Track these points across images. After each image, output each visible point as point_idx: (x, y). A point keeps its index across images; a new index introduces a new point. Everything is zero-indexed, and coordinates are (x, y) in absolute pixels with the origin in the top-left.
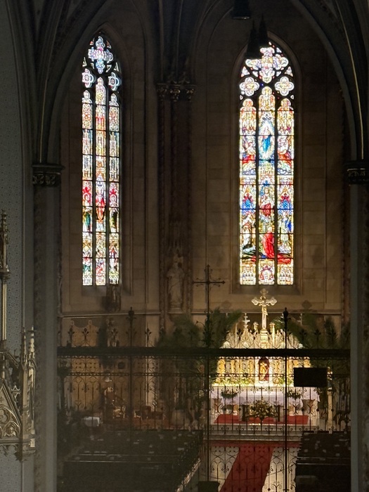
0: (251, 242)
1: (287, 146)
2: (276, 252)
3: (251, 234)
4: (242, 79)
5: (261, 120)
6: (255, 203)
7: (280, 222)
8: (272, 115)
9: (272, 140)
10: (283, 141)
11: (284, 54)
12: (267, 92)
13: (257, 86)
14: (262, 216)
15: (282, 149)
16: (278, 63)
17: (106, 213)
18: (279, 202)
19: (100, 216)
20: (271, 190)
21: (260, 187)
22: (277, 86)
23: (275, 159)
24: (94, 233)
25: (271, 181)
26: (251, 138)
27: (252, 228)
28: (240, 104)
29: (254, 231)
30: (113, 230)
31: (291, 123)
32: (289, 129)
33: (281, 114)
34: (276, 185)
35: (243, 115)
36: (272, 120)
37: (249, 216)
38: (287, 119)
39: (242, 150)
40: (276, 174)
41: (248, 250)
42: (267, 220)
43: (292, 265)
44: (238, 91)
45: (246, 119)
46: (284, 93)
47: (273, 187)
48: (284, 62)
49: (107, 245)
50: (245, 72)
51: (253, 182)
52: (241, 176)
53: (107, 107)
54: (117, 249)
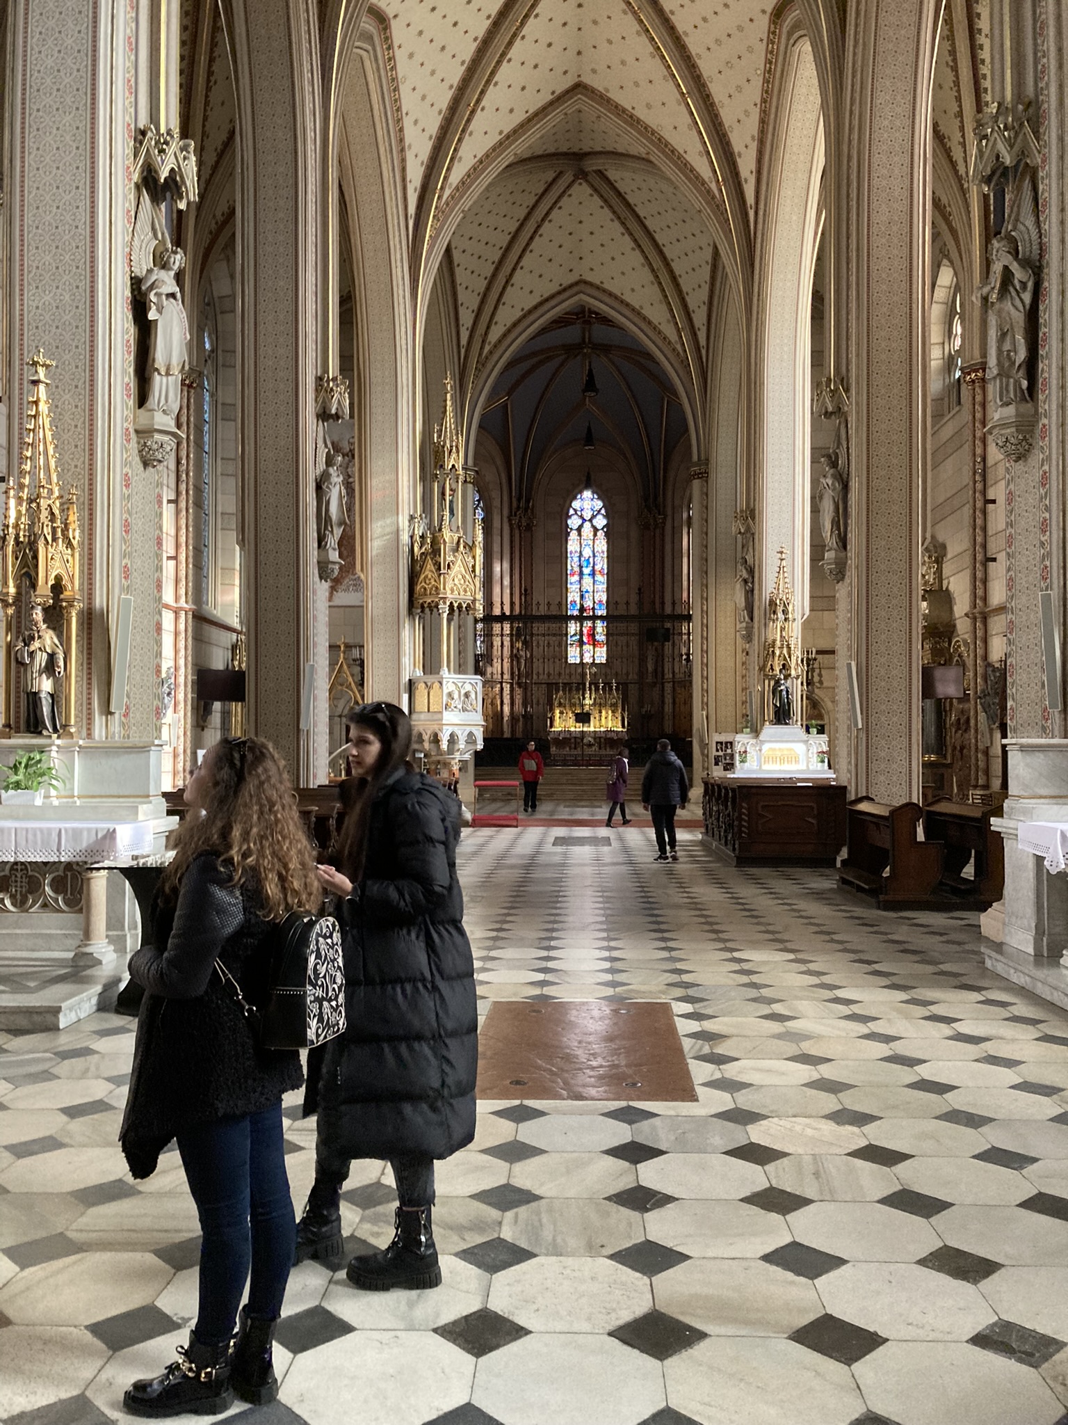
0: (577, 633)
1: (602, 564)
2: (594, 640)
3: (576, 627)
4: (570, 517)
5: (583, 546)
8: (591, 543)
9: (591, 560)
10: (599, 561)
12: (587, 525)
13: (580, 522)
15: (598, 568)
16: (595, 505)
20: (591, 595)
21: (583, 594)
22: (594, 522)
23: (593, 574)
25: (591, 590)
26: (576, 559)
28: (568, 534)
29: (578, 625)
31: (605, 549)
32: (603, 552)
33: (597, 542)
34: (594, 592)
35: (570, 543)
36: (591, 546)
38: (602, 545)
39: (569, 567)
40: (594, 584)
41: (574, 638)
43: (605, 649)
44: (567, 526)
45: (573, 545)
46: (599, 527)
47: (592, 593)
48: (599, 504)
50: (572, 512)
51: (578, 590)
52: (569, 586)
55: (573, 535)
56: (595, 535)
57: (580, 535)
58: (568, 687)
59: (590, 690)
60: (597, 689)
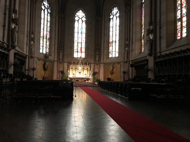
2: (81, 51)
5: (79, 25)
7: (82, 45)
8: (81, 24)
9: (81, 29)
11: (84, 13)
12: (80, 20)
16: (83, 15)
17: (46, 38)
18: (82, 41)
19: (45, 38)
20: (81, 39)
22: (82, 19)
23: (81, 33)
24: (43, 41)
25: (81, 37)
27: (77, 46)
30: (48, 42)
32: (84, 27)
38: (84, 25)
41: (76, 50)
42: (80, 45)
43: (84, 54)
44: (75, 19)
49: (46, 45)
50: (76, 16)
51: (77, 37)
52: (75, 36)
53: (47, 16)
54: (48, 46)
55: (76, 22)
56: (82, 22)
57: (78, 22)
58: (74, 63)
59: (81, 64)
60: (83, 65)
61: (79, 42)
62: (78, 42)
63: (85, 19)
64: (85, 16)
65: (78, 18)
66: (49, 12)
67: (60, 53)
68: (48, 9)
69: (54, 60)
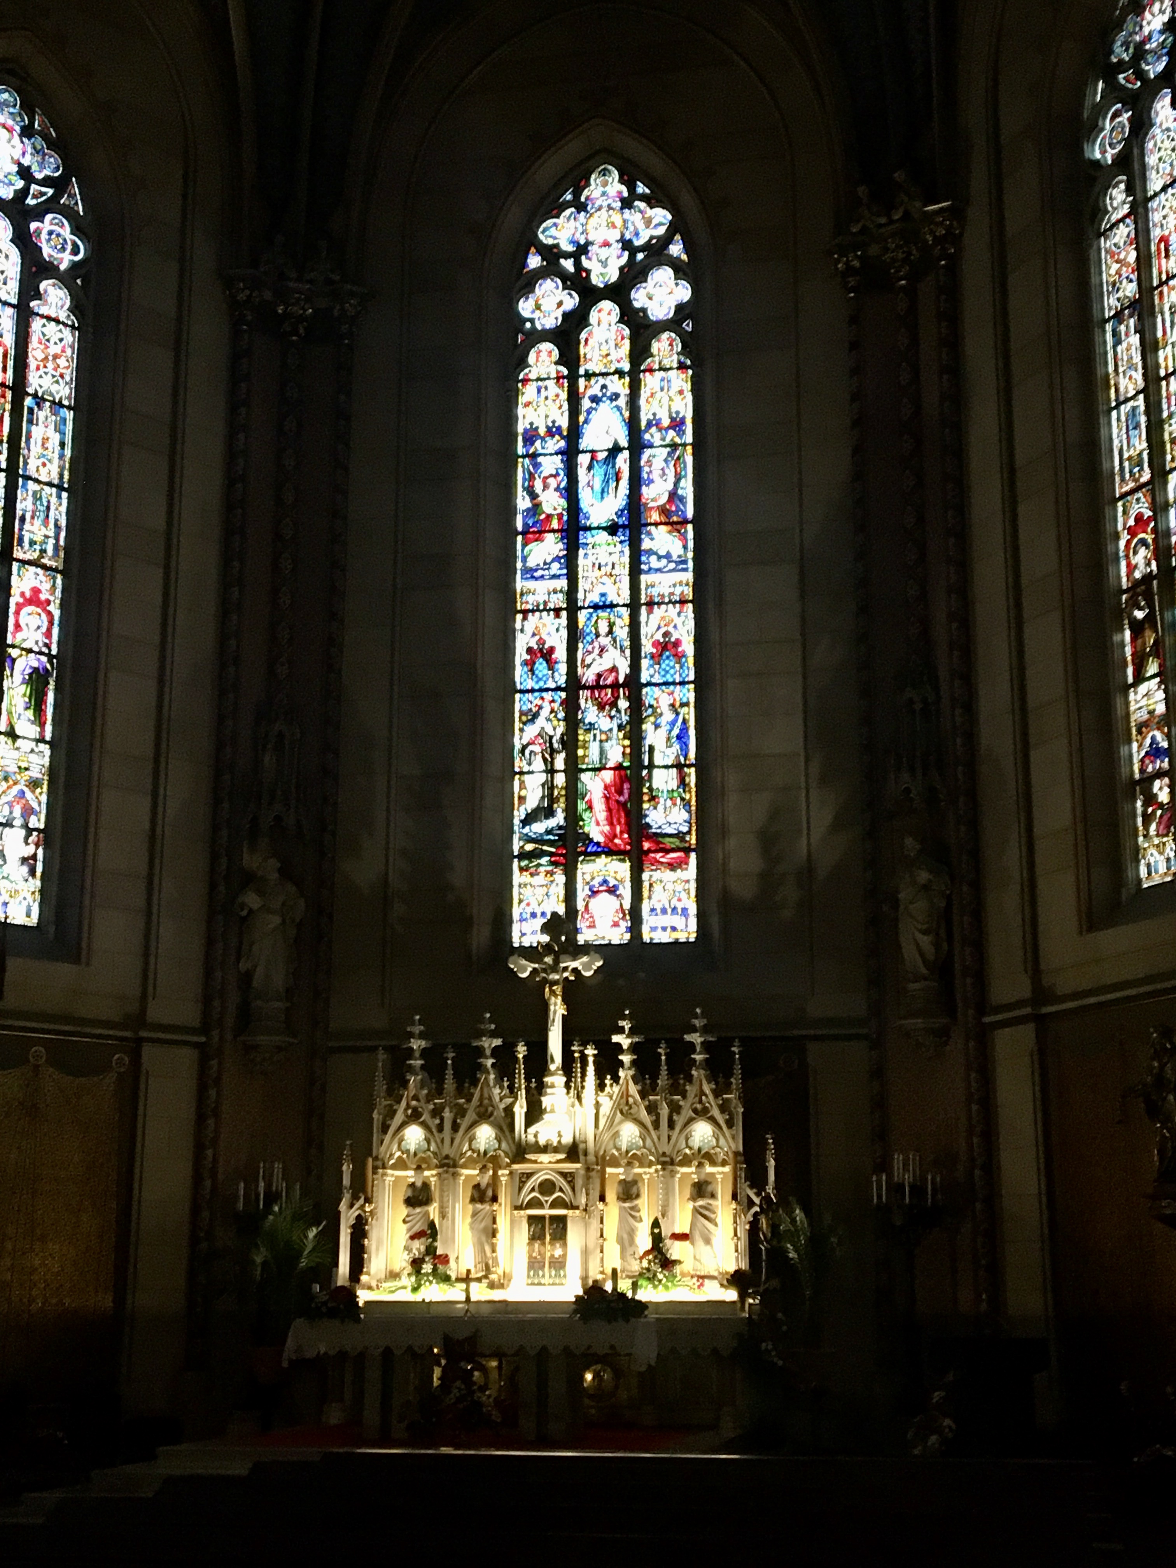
0: (552, 800)
1: (672, 477)
3: (551, 771)
4: (527, 285)
5: (586, 404)
6: (562, 668)
7: (648, 727)
9: (622, 461)
10: (658, 463)
11: (658, 197)
12: (604, 314)
14: (590, 713)
16: (641, 226)
18: (645, 663)
20: (619, 622)
21: (582, 616)
22: (639, 298)
23: (632, 523)
25: (619, 593)
26: (551, 464)
27: (553, 752)
29: (560, 762)
31: (685, 407)
32: (677, 424)
33: (650, 382)
34: (634, 606)
35: (528, 393)
36: (622, 402)
37: (545, 712)
38: (671, 393)
39: (523, 502)
40: (635, 572)
42: (604, 723)
43: (691, 871)
44: (514, 324)
45: (538, 406)
47: (625, 612)
48: (658, 223)
50: (535, 262)
51: (559, 600)
52: (520, 584)
53: (26, 314)
56: (640, 353)
57: (570, 356)
58: (453, 1059)
59: (573, 1068)
60: (608, 1068)
61: (588, 676)
62: (574, 685)
63: (684, 292)
64: (676, 249)
65: (571, 301)
66: (65, 260)
67: (252, 900)
68: (39, 213)
69: (139, 1020)
